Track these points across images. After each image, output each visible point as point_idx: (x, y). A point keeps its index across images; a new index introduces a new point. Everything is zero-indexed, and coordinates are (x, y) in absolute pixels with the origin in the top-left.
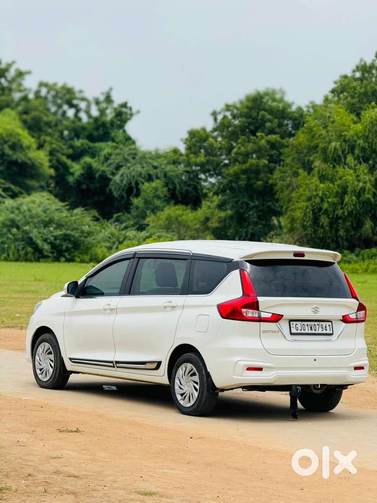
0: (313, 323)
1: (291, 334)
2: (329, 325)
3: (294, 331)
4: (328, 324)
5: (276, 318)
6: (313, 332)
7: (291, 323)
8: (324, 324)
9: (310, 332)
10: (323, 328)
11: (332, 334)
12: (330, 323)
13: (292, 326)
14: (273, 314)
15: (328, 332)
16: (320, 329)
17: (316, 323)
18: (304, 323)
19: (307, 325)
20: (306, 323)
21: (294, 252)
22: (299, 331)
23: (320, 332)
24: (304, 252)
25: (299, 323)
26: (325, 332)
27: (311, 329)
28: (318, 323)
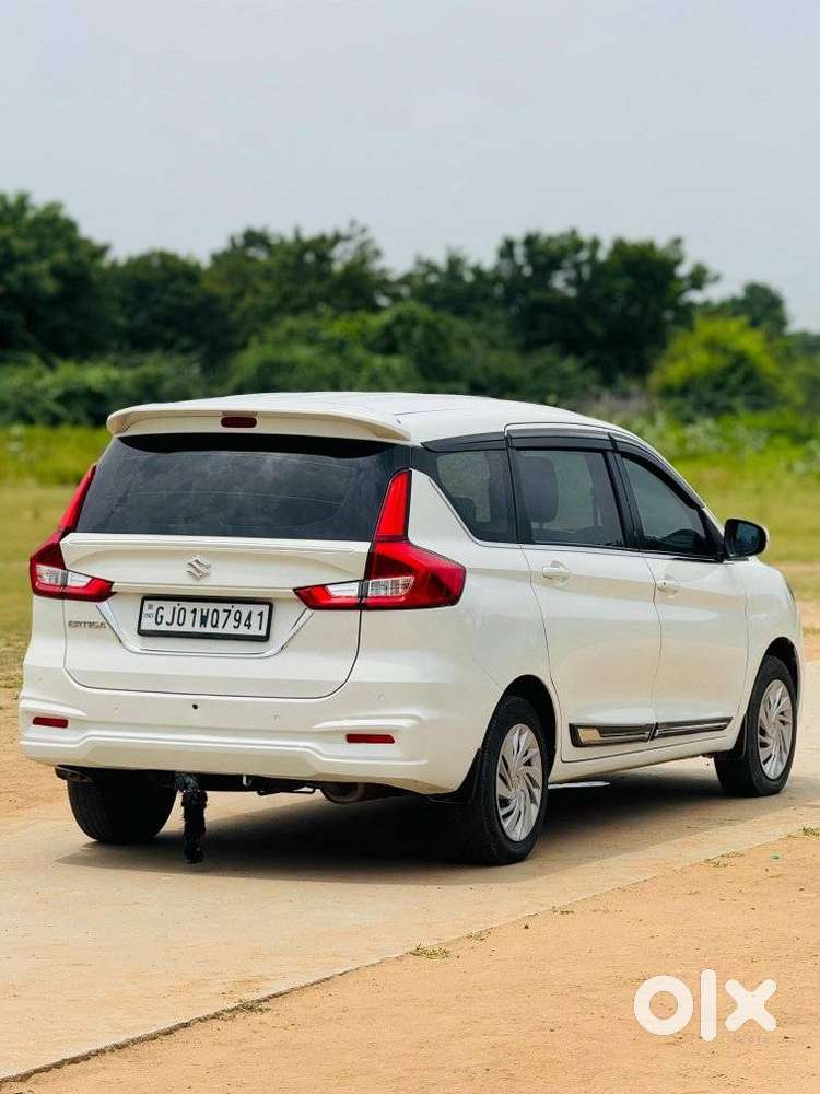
0: (212, 606)
1: (142, 633)
2: (261, 614)
3: (148, 625)
4: (256, 609)
5: (100, 591)
6: (209, 629)
7: (147, 603)
8: (245, 609)
9: (198, 629)
10: (239, 621)
11: (265, 639)
12: (266, 609)
13: (146, 610)
14: (93, 578)
15: (254, 631)
16: (231, 622)
17: (221, 607)
18: (184, 604)
19: (194, 611)
20: (189, 606)
21: (224, 413)
22: (163, 627)
23: (229, 630)
24: (255, 413)
25: (168, 606)
26: (243, 630)
27: (204, 621)
28: (228, 606)
